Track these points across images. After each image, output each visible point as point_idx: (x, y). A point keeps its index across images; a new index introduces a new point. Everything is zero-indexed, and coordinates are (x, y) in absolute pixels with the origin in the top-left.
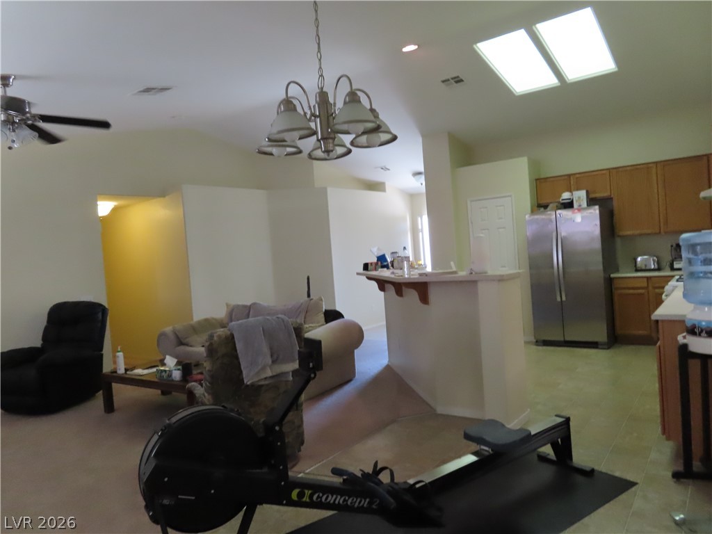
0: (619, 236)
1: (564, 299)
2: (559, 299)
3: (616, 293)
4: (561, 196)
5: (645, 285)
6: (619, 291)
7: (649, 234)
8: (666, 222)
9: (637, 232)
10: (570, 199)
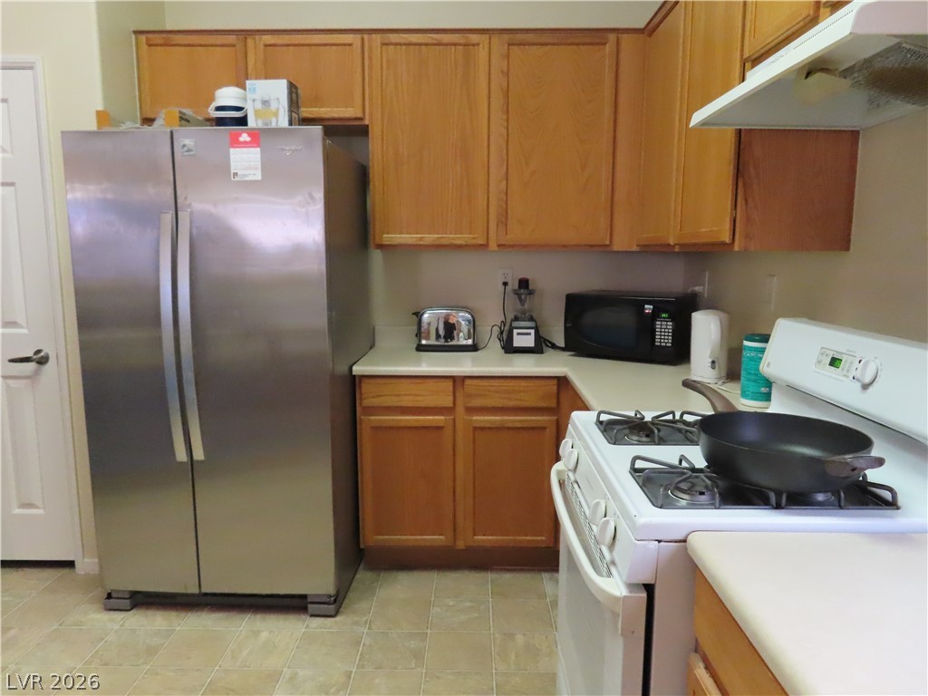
0: (381, 247)
1: (199, 454)
2: (181, 455)
3: (367, 421)
4: (212, 99)
5: (447, 401)
6: (376, 419)
7: (459, 247)
8: (504, 219)
9: (430, 238)
10: (239, 109)
